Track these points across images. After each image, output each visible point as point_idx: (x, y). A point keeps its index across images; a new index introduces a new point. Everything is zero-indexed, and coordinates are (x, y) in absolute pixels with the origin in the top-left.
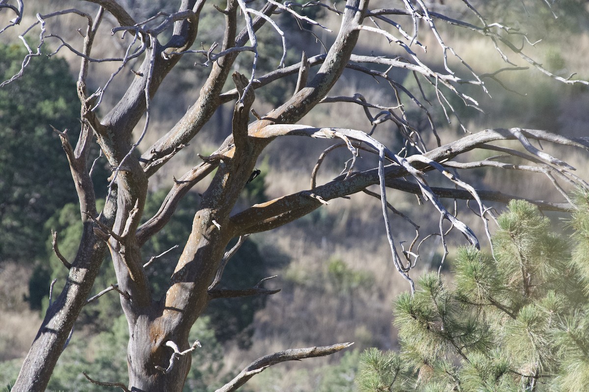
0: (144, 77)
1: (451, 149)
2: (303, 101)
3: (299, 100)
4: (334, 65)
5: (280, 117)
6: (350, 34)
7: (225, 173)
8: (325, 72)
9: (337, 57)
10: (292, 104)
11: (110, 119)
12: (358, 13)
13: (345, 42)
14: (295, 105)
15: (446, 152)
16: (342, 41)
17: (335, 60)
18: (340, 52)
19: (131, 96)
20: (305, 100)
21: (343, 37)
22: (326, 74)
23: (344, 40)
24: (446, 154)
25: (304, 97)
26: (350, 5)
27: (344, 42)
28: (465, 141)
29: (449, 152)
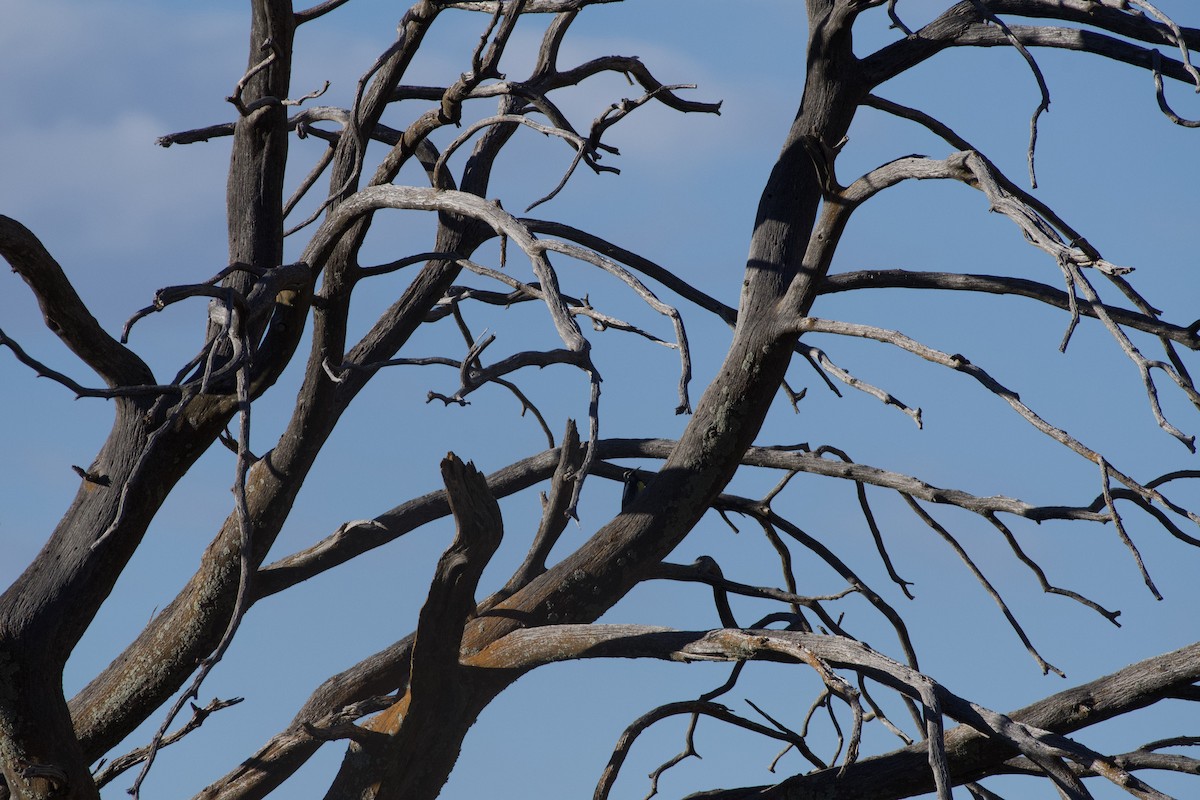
0: (113, 486)
1: (1092, 700)
2: (615, 558)
3: (604, 552)
4: (718, 443)
5: (541, 607)
6: (771, 346)
7: (367, 784)
8: (686, 464)
9: (727, 418)
10: (581, 567)
11: (5, 617)
12: (800, 279)
13: (756, 370)
14: (590, 569)
15: (1077, 709)
16: (745, 366)
17: (721, 428)
18: (739, 401)
19: (70, 547)
20: (623, 553)
21: (750, 355)
22: (691, 471)
23: (752, 366)
24: (1075, 716)
25: (621, 544)
26: (765, 259)
27: (751, 369)
28: (1139, 674)
29: (1084, 709)
